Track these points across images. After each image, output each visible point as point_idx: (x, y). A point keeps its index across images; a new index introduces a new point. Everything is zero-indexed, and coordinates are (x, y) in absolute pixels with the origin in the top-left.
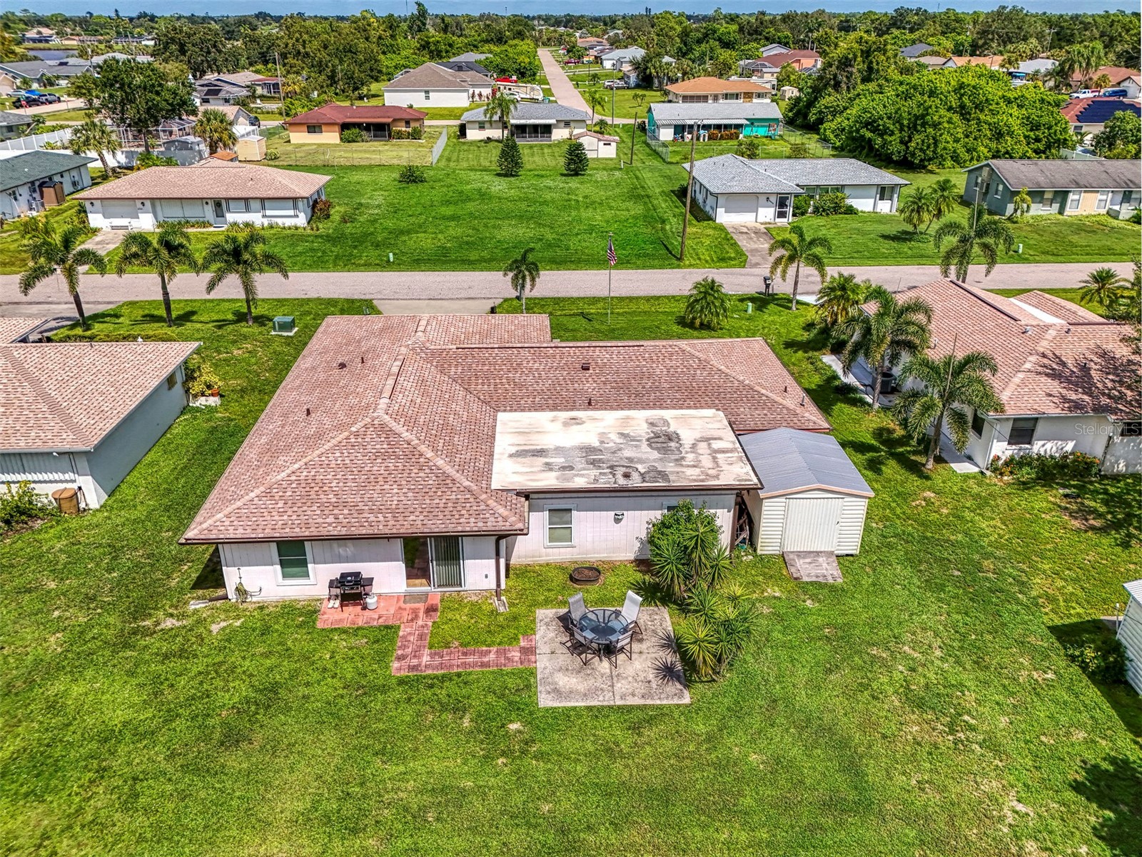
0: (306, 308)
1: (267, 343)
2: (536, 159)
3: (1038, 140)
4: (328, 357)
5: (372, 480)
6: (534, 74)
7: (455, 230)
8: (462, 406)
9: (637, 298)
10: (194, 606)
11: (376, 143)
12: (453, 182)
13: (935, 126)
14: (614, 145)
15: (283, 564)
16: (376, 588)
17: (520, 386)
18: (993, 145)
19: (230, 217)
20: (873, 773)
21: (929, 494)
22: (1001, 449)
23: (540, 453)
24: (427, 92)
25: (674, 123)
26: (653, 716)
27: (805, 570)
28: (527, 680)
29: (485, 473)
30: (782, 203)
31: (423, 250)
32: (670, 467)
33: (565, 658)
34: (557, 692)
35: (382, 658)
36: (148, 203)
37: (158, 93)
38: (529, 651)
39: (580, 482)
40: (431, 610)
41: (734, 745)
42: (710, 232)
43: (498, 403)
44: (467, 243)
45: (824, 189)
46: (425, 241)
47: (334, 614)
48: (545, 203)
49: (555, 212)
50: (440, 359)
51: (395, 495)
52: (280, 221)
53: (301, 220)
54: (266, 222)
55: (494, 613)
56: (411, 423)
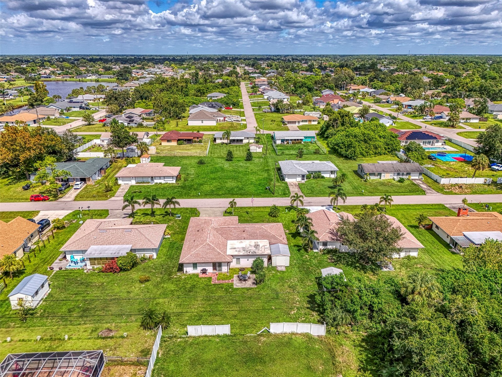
0: (181, 211)
1: (176, 221)
2: (238, 152)
3: (389, 148)
4: (194, 228)
5: (207, 253)
6: (238, 105)
7: (215, 184)
8: (221, 239)
9: (261, 207)
10: (178, 274)
11: (188, 145)
12: (213, 164)
13: (354, 147)
14: (261, 148)
15: (193, 267)
16: (208, 271)
17: (232, 235)
18: (374, 151)
19: (156, 181)
20: (280, 295)
21: (307, 256)
22: (321, 247)
23: (235, 248)
24: (202, 121)
25: (281, 138)
26: (250, 289)
27: (279, 269)
28: (232, 285)
29: (225, 252)
30: (303, 176)
31: (207, 191)
32: (257, 251)
33: (238, 281)
34: (237, 286)
35: (210, 281)
36: (134, 178)
37: (128, 139)
38: (233, 281)
39: (241, 254)
40: (217, 275)
41: (261, 292)
42: (283, 185)
43: (227, 239)
44: (218, 188)
45: (316, 172)
46: (207, 188)
47: (201, 275)
48: (239, 173)
49: (242, 176)
50: (216, 230)
51: (211, 256)
52: (169, 182)
53: (174, 182)
54: (165, 182)
55: (227, 275)
56: (213, 243)
